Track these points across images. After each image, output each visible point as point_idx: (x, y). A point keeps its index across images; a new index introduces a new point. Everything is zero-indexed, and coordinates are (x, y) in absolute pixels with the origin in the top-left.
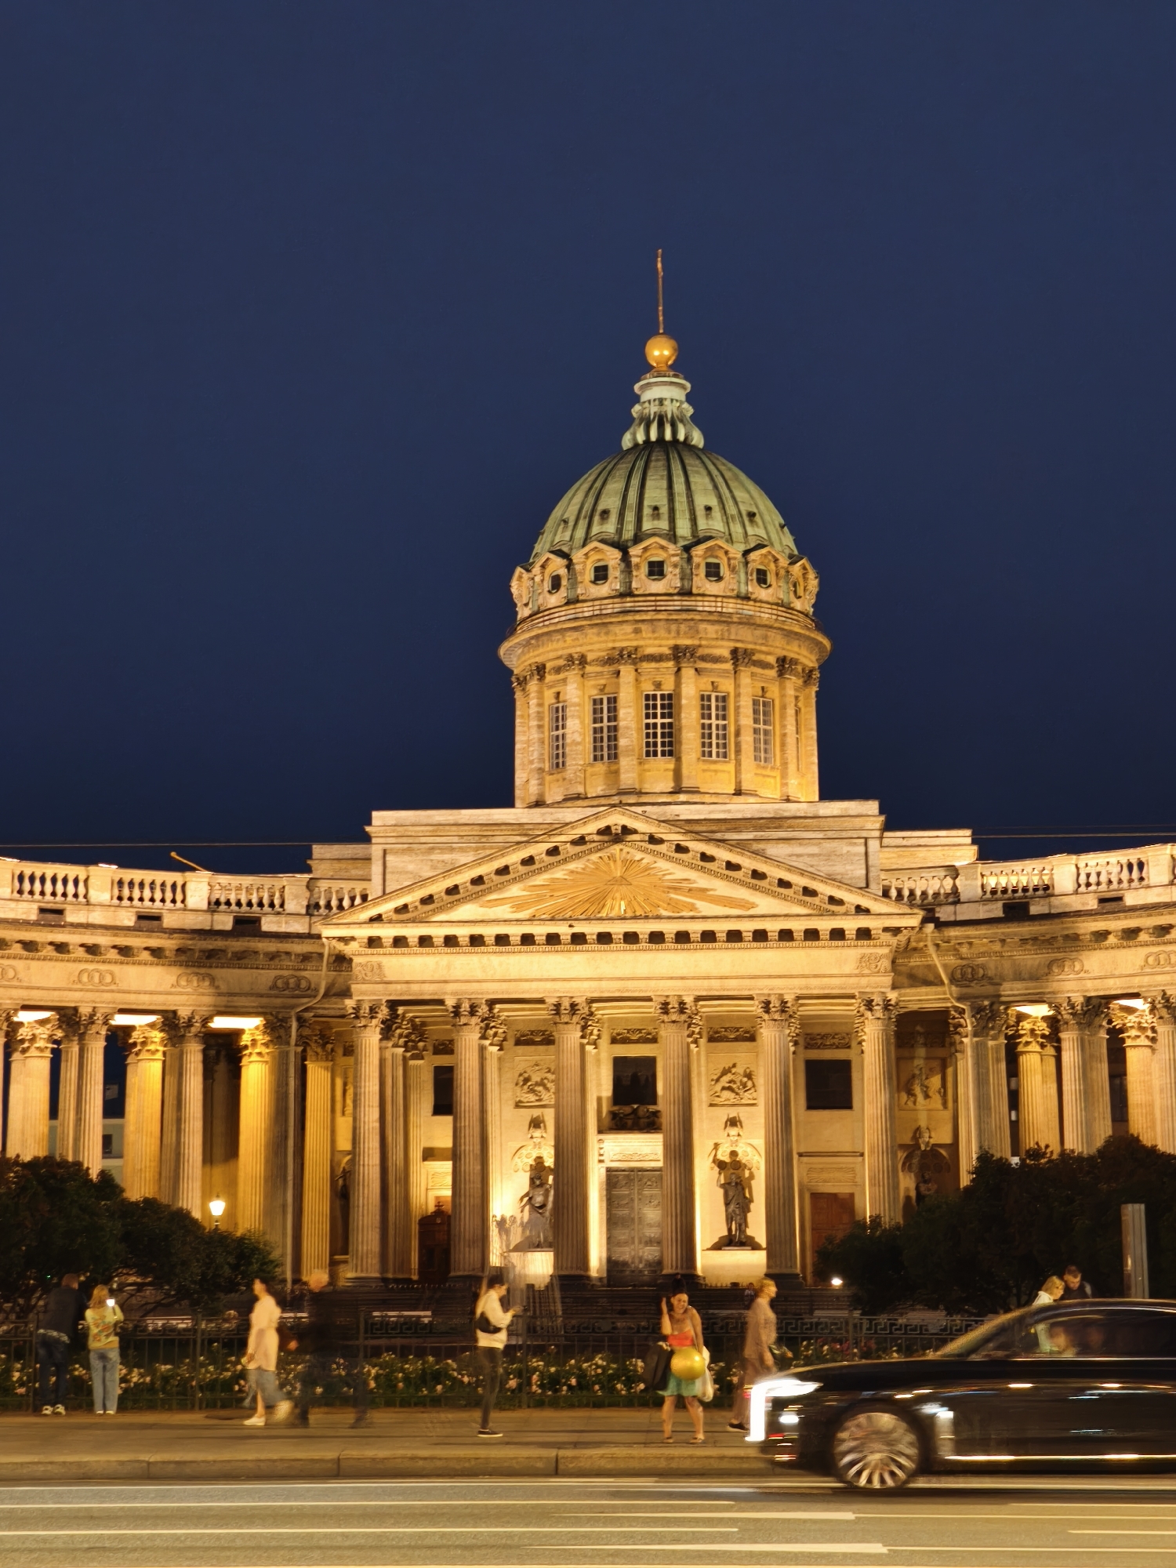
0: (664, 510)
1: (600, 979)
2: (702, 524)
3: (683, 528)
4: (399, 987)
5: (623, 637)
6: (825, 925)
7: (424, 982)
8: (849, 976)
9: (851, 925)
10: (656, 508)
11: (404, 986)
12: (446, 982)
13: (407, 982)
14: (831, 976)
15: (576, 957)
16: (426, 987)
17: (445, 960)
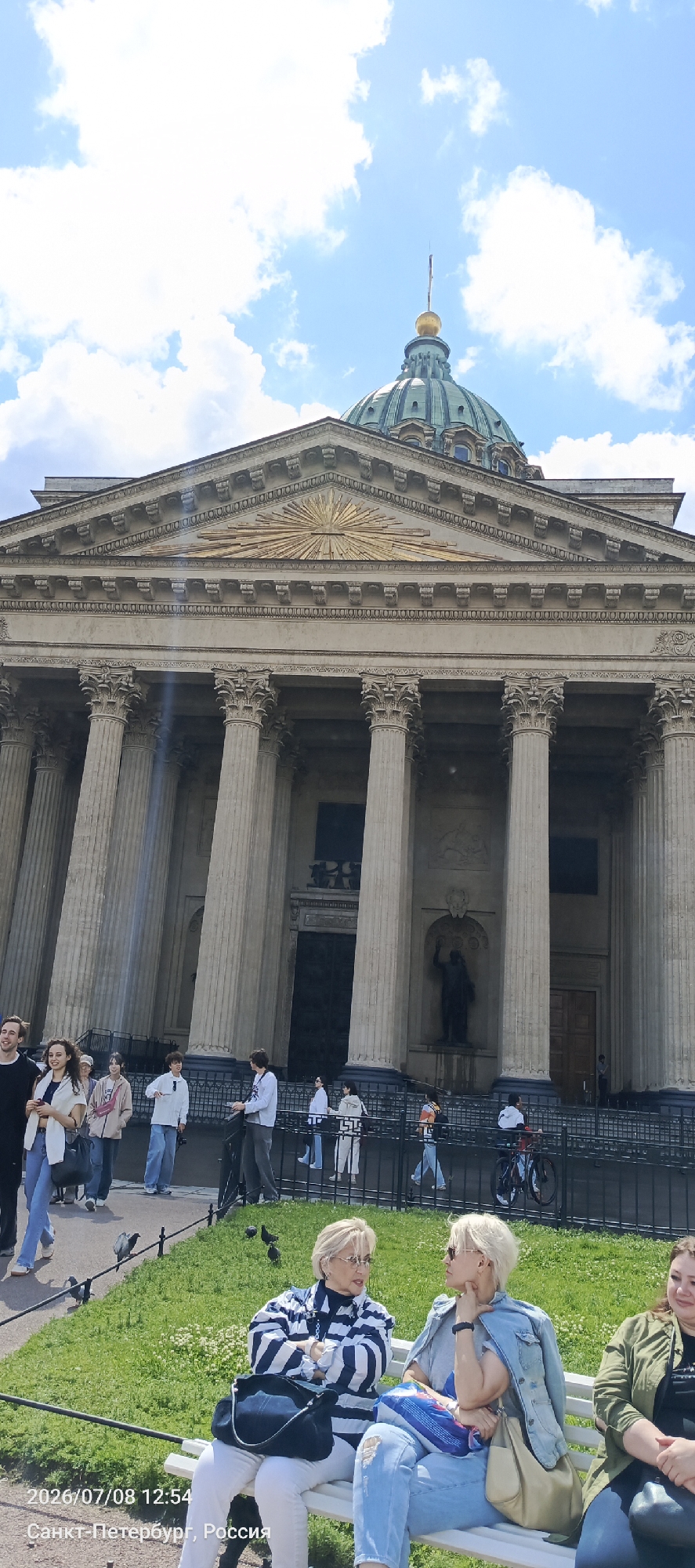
0: (422, 405)
1: (292, 653)
2: (454, 418)
3: (438, 419)
4: (23, 650)
6: (614, 579)
7: (56, 646)
8: (644, 659)
9: (652, 580)
10: (415, 404)
11: (29, 650)
12: (85, 646)
13: (33, 644)
14: (618, 659)
15: (264, 623)
16: (59, 652)
17: (87, 620)
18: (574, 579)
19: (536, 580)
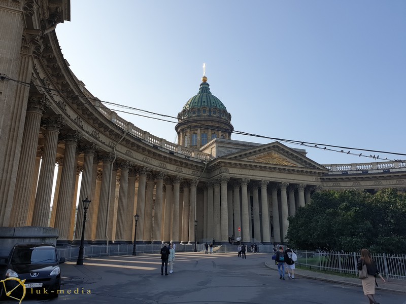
2: (220, 107)
5: (209, 123)
8: (314, 182)
12: (242, 174)
13: (233, 174)
15: (267, 172)
16: (238, 175)
17: (241, 170)
18: (309, 170)
19: (305, 170)
